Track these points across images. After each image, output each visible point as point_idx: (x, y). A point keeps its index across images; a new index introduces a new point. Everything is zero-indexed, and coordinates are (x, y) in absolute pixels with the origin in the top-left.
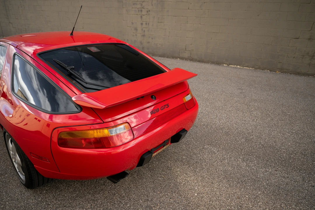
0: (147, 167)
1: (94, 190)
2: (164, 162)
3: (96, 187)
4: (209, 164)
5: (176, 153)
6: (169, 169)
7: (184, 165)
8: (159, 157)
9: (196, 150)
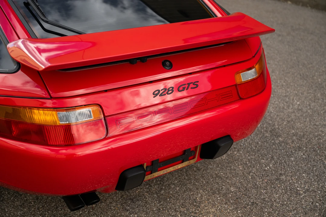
0: (156, 192)
1: (53, 212)
2: (190, 190)
3: (57, 208)
4: (277, 212)
5: (220, 177)
6: (195, 206)
7: (226, 203)
8: (185, 179)
9: (261, 180)
